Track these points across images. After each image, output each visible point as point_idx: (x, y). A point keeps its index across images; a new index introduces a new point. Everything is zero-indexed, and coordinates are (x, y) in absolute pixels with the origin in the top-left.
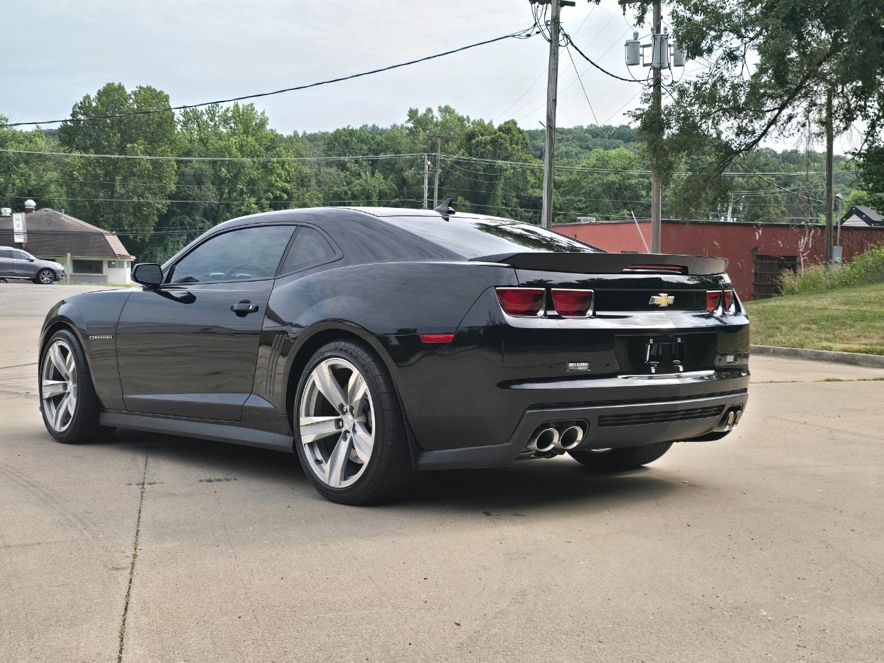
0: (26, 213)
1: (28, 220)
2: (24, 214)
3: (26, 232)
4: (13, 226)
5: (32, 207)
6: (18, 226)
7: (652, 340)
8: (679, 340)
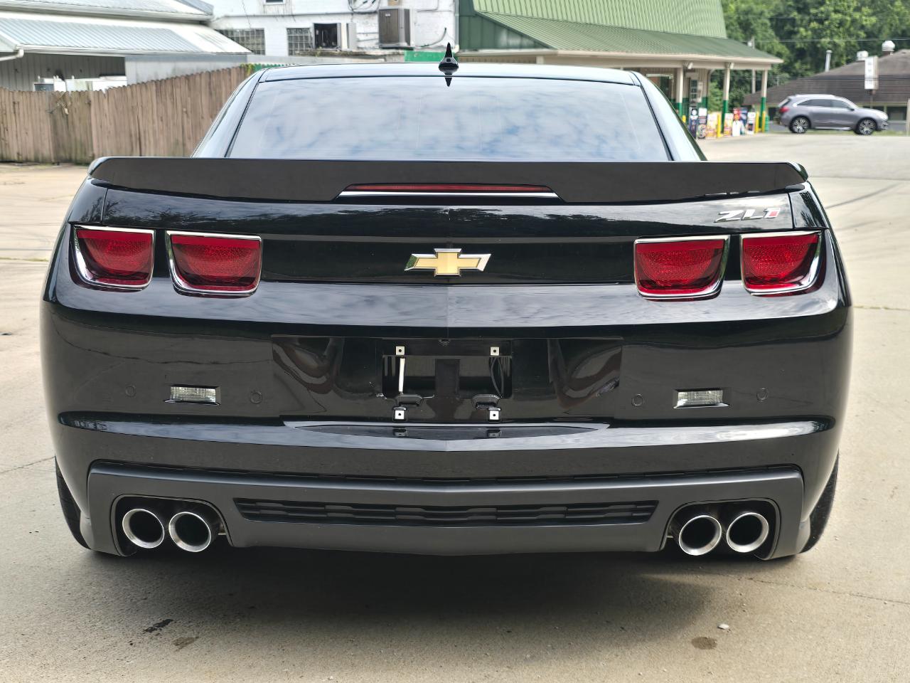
0: (880, 57)
1: (880, 65)
2: (876, 57)
3: (876, 76)
4: (864, 71)
5: (889, 50)
6: (870, 71)
7: (403, 348)
8: (495, 352)
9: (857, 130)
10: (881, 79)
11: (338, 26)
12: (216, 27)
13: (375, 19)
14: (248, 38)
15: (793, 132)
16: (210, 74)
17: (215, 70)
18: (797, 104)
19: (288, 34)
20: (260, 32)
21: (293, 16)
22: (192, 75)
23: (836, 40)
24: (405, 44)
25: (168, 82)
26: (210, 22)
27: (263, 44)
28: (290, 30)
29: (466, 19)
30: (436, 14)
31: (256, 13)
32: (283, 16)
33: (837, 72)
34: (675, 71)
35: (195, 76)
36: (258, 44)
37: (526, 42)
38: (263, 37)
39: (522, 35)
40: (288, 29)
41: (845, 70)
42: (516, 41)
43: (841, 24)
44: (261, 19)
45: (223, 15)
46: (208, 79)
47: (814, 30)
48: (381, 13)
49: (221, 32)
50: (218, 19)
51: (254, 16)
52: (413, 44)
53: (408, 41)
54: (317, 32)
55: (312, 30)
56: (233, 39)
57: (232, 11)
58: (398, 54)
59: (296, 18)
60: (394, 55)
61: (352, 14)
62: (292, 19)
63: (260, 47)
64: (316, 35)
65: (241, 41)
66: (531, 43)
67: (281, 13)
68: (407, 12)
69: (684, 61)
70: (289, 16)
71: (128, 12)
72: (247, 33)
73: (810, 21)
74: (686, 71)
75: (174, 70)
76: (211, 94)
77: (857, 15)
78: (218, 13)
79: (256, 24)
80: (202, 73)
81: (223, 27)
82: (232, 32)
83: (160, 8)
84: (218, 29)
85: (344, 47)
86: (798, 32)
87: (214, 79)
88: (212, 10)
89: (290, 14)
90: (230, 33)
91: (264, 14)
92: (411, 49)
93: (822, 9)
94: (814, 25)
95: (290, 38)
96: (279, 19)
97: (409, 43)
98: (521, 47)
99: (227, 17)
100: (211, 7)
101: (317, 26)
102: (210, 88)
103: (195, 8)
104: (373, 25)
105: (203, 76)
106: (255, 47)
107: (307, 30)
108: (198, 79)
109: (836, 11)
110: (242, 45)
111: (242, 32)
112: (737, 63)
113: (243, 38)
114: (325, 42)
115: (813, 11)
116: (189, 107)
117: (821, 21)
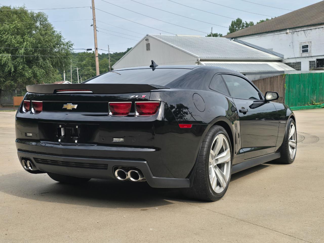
7: (61, 126)
8: (77, 127)
12: (284, 62)
14: (295, 65)
16: (271, 78)
17: (273, 76)
19: (310, 63)
20: (300, 63)
21: (312, 57)
22: (265, 78)
25: (257, 81)
26: (282, 61)
27: (301, 67)
28: (310, 62)
31: (298, 57)
32: (308, 57)
35: (266, 79)
36: (299, 67)
38: (301, 65)
40: (309, 61)
44: (300, 59)
45: (287, 58)
46: (270, 80)
49: (286, 64)
50: (285, 59)
51: (298, 58)
54: (318, 62)
55: (316, 61)
56: (290, 66)
57: (290, 56)
59: (313, 58)
62: (311, 58)
63: (299, 68)
65: (293, 67)
67: (307, 56)
70: (310, 57)
71: (253, 59)
72: (295, 63)
75: (260, 77)
76: (271, 84)
78: (285, 57)
79: (298, 60)
80: (268, 77)
81: (287, 62)
82: (290, 63)
83: (265, 57)
84: (285, 63)
87: (272, 79)
88: (283, 56)
89: (310, 56)
90: (289, 64)
91: (301, 57)
95: (310, 64)
96: (307, 58)
99: (288, 58)
100: (283, 55)
101: (317, 60)
102: (271, 83)
103: (278, 56)
105: (269, 78)
106: (298, 68)
107: (314, 61)
108: (267, 80)
110: (293, 68)
111: (294, 63)
113: (293, 66)
114: (320, 65)
116: (264, 89)
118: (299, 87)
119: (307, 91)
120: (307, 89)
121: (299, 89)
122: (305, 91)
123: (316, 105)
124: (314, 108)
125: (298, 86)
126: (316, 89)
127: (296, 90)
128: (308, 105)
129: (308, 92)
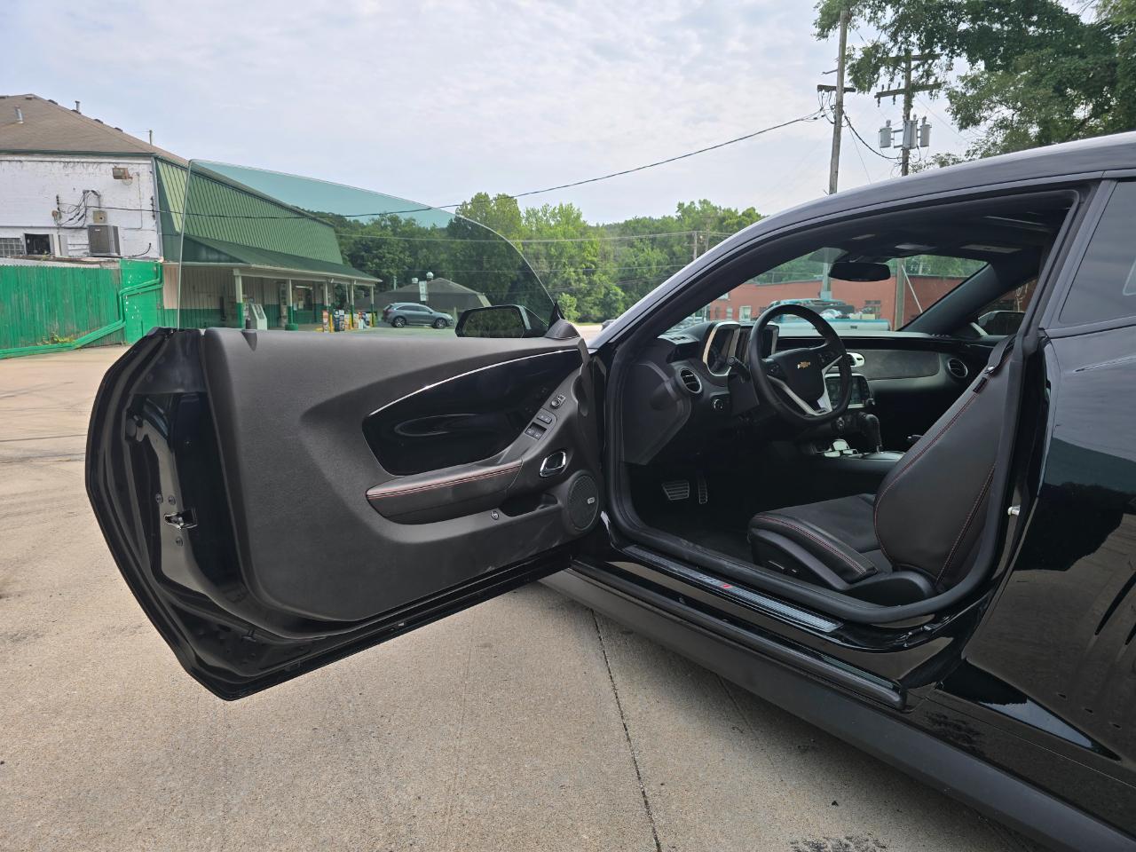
0: (427, 281)
1: (428, 286)
3: (427, 294)
4: (419, 290)
5: (431, 277)
6: (423, 290)
9: (435, 326)
10: (430, 295)
11: (50, 237)
13: (85, 233)
15: (396, 327)
18: (396, 308)
23: (391, 271)
24: (116, 254)
29: (168, 238)
30: (140, 232)
33: (401, 290)
34: (321, 284)
37: (223, 257)
39: (219, 252)
41: (406, 289)
42: (216, 257)
43: (393, 261)
47: (376, 264)
48: (91, 229)
52: (122, 254)
53: (118, 251)
54: (28, 241)
55: (23, 240)
58: (113, 261)
60: (108, 261)
61: (58, 228)
64: (27, 244)
66: (228, 258)
68: (116, 229)
69: (327, 278)
73: (374, 258)
74: (329, 284)
77: (402, 256)
85: (58, 255)
86: (367, 265)
92: (121, 258)
93: (380, 251)
94: (377, 261)
97: (119, 254)
98: (219, 261)
101: (27, 236)
104: (83, 238)
107: (17, 239)
109: (388, 253)
112: (358, 281)
114: (37, 249)
115: (375, 252)
117: (380, 259)
118: (19, 300)
119: (37, 309)
120: (37, 305)
121: (19, 304)
122: (33, 310)
123: (62, 343)
124: (58, 351)
125: (16, 296)
126: (57, 304)
127: (11, 305)
128: (44, 344)
129: (41, 313)
